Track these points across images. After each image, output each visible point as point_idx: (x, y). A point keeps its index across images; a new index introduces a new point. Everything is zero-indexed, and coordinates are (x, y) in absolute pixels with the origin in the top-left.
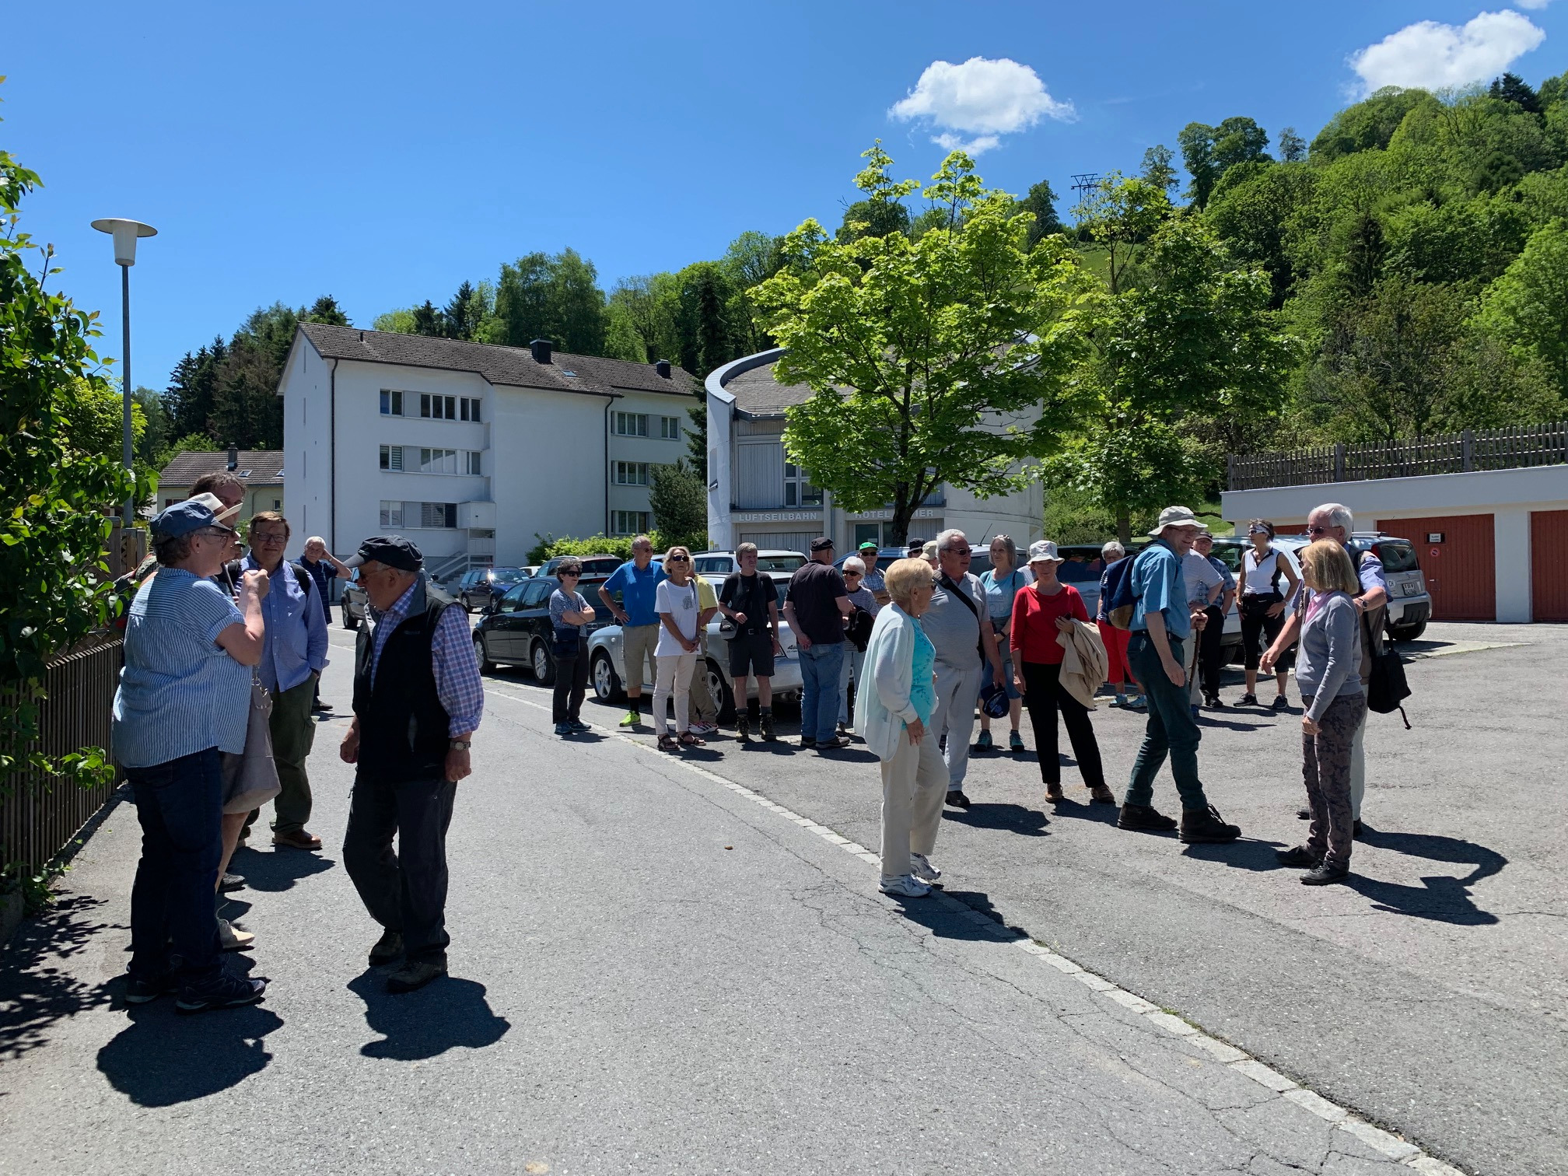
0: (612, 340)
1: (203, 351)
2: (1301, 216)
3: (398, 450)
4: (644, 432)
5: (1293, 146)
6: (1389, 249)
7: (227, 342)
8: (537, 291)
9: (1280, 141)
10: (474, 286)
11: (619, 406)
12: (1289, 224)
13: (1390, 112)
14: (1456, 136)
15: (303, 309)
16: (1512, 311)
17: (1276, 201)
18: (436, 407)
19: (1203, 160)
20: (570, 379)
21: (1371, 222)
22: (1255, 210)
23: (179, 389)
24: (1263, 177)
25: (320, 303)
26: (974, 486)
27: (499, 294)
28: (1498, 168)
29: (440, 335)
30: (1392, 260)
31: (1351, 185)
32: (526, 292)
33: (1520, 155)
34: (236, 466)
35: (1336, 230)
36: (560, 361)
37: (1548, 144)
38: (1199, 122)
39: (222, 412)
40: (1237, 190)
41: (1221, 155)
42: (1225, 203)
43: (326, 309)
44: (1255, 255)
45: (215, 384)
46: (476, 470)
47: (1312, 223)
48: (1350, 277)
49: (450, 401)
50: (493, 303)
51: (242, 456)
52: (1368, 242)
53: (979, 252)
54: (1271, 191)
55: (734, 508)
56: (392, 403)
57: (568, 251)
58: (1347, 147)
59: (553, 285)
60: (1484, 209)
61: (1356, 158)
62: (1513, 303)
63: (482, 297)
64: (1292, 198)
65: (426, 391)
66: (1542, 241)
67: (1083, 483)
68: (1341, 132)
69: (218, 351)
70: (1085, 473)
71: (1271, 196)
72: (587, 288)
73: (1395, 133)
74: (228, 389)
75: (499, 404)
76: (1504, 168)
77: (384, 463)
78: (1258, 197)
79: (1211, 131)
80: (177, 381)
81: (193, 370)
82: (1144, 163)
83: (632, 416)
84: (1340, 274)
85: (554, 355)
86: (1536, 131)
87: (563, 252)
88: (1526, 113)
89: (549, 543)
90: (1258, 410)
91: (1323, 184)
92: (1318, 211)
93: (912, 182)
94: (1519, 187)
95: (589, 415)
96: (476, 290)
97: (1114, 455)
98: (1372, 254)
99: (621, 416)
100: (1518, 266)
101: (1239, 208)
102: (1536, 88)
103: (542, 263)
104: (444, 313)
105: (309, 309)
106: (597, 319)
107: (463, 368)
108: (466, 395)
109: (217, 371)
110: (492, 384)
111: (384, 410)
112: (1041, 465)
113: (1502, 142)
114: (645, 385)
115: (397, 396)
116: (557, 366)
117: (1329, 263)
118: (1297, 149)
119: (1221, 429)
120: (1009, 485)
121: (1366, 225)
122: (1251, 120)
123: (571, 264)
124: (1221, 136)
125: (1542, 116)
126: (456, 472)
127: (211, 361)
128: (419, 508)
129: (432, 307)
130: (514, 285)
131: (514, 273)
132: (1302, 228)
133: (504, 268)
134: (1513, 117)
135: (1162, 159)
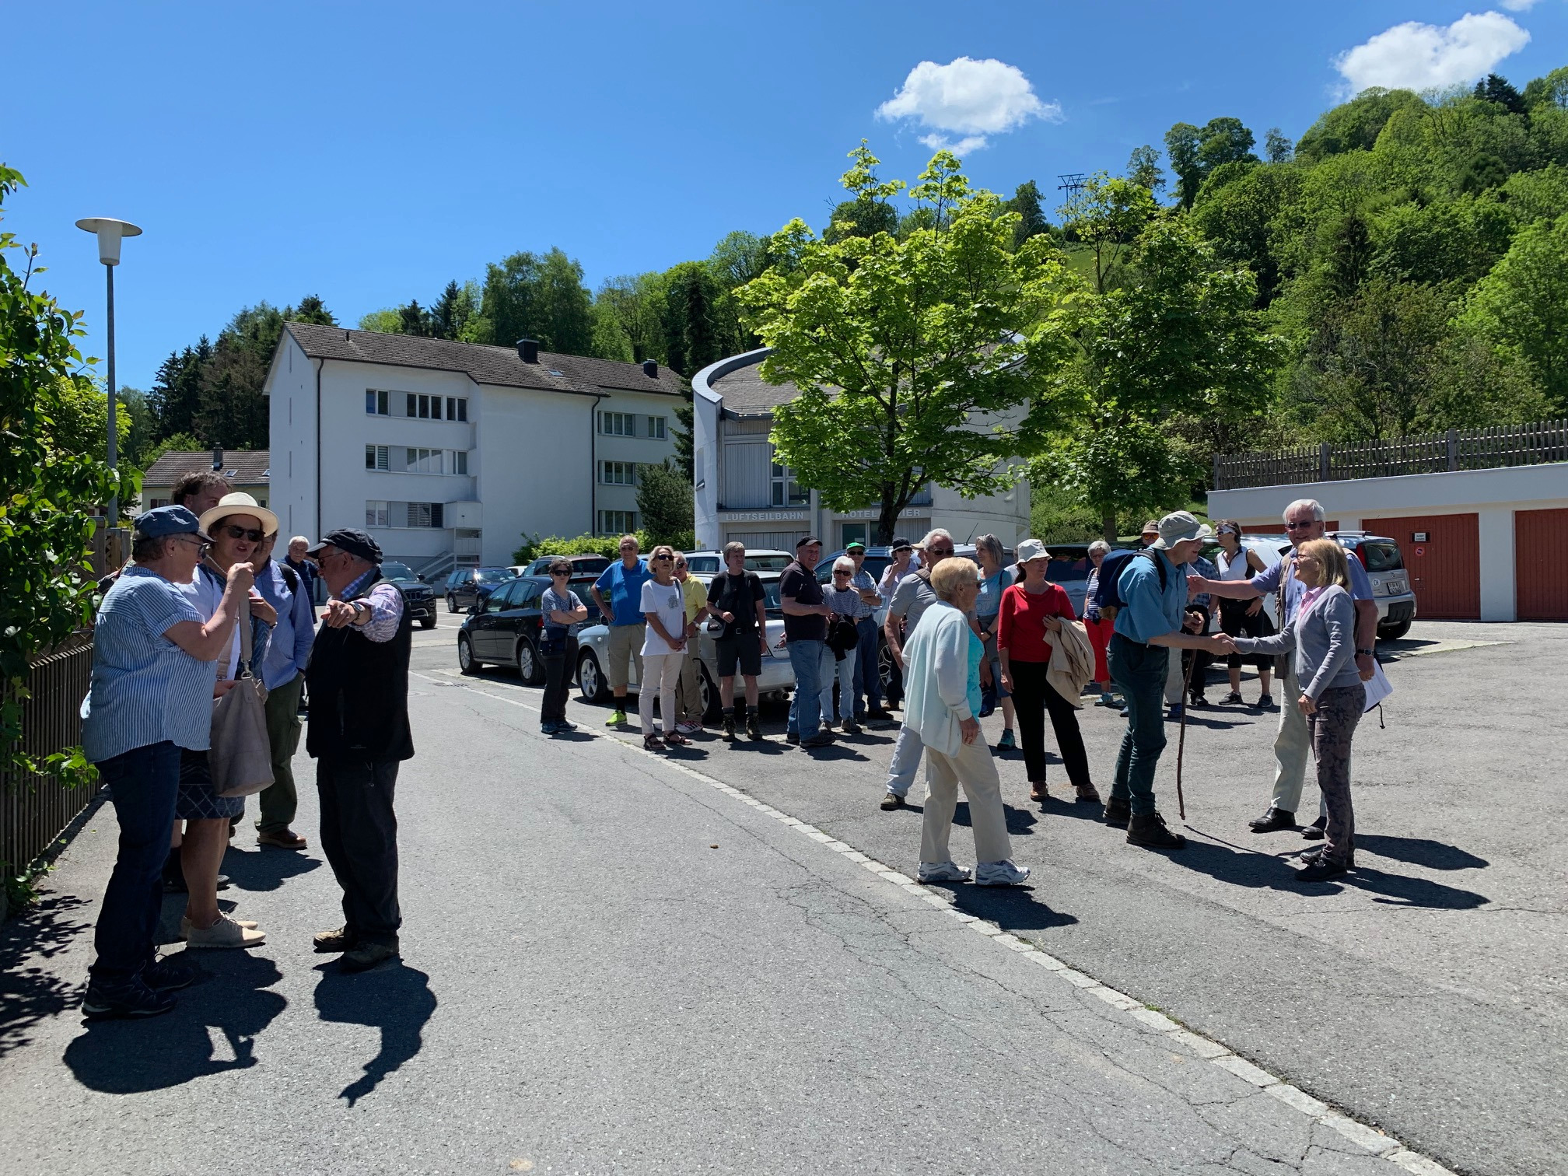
0: (599, 339)
1: (188, 350)
2: (1287, 217)
3: (385, 450)
4: (630, 432)
5: (1279, 146)
6: (1374, 249)
7: (212, 342)
8: (523, 290)
9: (1266, 141)
10: (461, 286)
11: (606, 406)
12: (1275, 224)
13: (1374, 113)
14: (1441, 137)
15: (289, 309)
16: (1497, 311)
17: (1263, 201)
18: (422, 407)
19: (1189, 160)
20: (557, 379)
21: (1356, 222)
22: (1241, 210)
23: (164, 389)
24: (1250, 177)
25: (306, 302)
26: (960, 485)
27: (485, 293)
28: (1483, 168)
29: (426, 335)
30: (1377, 260)
31: (1336, 186)
32: (512, 291)
33: (1504, 156)
34: (221, 465)
35: (1322, 230)
36: (546, 361)
37: (1533, 144)
38: (1186, 122)
39: (208, 413)
40: (1223, 191)
41: (1208, 155)
42: (1211, 203)
43: (312, 309)
44: (1241, 255)
45: (200, 384)
46: (462, 469)
47: (1299, 223)
48: (1336, 277)
49: (437, 401)
50: (479, 302)
51: (227, 456)
52: (1354, 241)
53: (966, 251)
54: (1260, 193)
55: (721, 508)
56: (378, 403)
57: (555, 250)
58: (1332, 147)
59: (540, 285)
60: (1468, 210)
61: (1341, 159)
62: (1498, 303)
63: (468, 297)
64: (1278, 198)
65: (412, 391)
66: (1526, 241)
67: (1070, 482)
68: (1326, 133)
69: (204, 351)
70: (1071, 472)
71: (1257, 197)
72: (574, 288)
73: (1380, 134)
74: (214, 389)
75: (485, 403)
76: (1489, 169)
77: (370, 463)
78: (1244, 197)
79: (1198, 132)
80: (162, 381)
81: (178, 370)
82: (1131, 163)
83: (619, 416)
84: (1326, 274)
85: (540, 355)
86: (1521, 132)
87: (549, 252)
88: (1512, 114)
89: (536, 543)
90: (1244, 409)
91: (1308, 185)
92: (1304, 211)
93: (897, 182)
94: (1506, 187)
95: (576, 415)
96: (463, 290)
97: (1100, 455)
98: (1358, 254)
99: (608, 415)
100: (1503, 266)
101: (1225, 209)
102: (1521, 89)
103: (529, 263)
104: (431, 312)
105: (295, 308)
106: (584, 318)
107: (450, 367)
108: (452, 396)
109: (202, 371)
110: (478, 383)
111: (370, 409)
112: (1027, 465)
113: (1487, 142)
114: (632, 385)
115: (384, 396)
116: (543, 366)
117: (1314, 262)
118: (1283, 150)
119: (1207, 428)
120: (995, 485)
121: (1352, 225)
122: (1237, 120)
123: (558, 263)
124: (1207, 136)
125: (1527, 116)
126: (442, 472)
127: (196, 361)
128: (406, 508)
129: (419, 306)
130: (501, 285)
131: (501, 272)
132: (1288, 228)
133: (490, 267)
134: (1498, 118)
135: (1149, 159)
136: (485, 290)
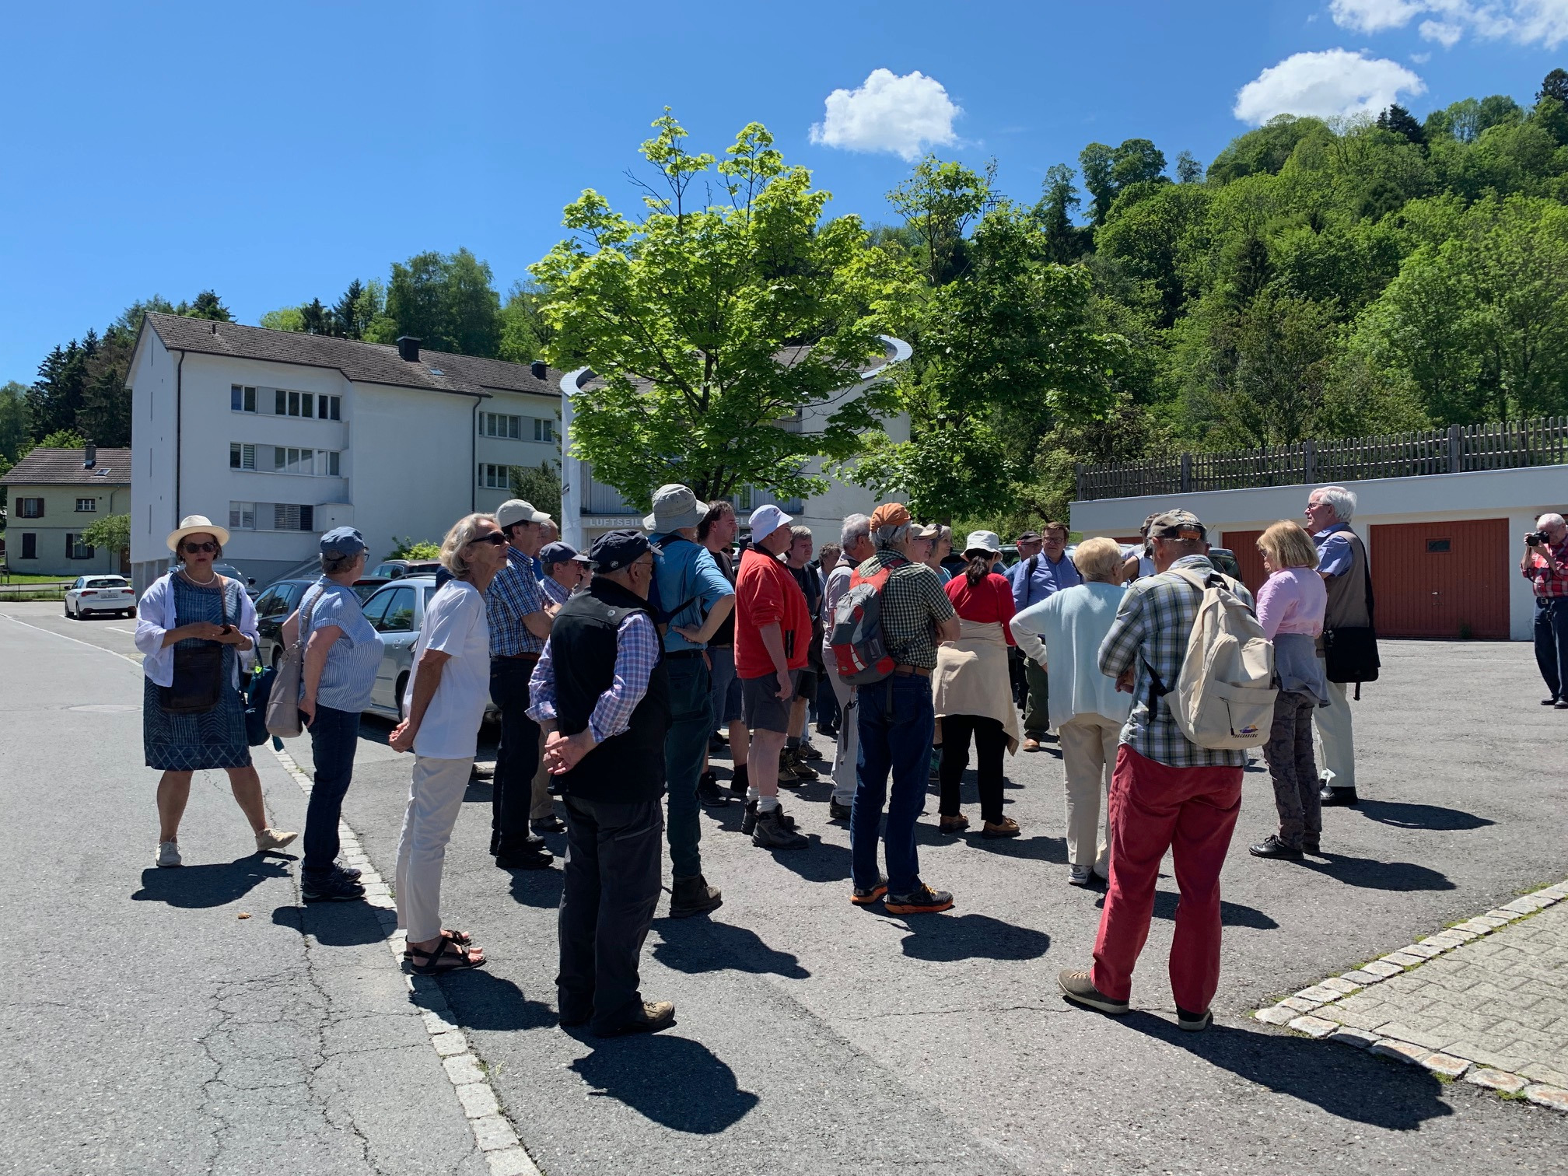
0: (508, 343)
1: (74, 344)
2: (1192, 237)
3: (251, 449)
4: (515, 434)
5: (1190, 169)
6: (1274, 271)
7: (100, 336)
8: (428, 291)
9: (1178, 164)
10: (364, 285)
11: (487, 406)
12: (1181, 244)
13: (1284, 139)
14: (1345, 164)
15: (184, 304)
16: (1386, 334)
17: (1171, 221)
18: (290, 404)
19: (1103, 180)
20: (439, 379)
21: (1257, 243)
22: (1150, 229)
23: (47, 384)
24: (1158, 198)
25: (201, 298)
27: (389, 293)
28: (1381, 195)
29: (328, 334)
30: (1276, 282)
31: (1240, 209)
32: (418, 291)
33: (1404, 185)
34: (94, 464)
35: (1224, 251)
36: (428, 359)
37: (1431, 174)
38: (1100, 143)
39: (92, 409)
40: (1134, 209)
41: (1120, 176)
42: (1121, 222)
43: (208, 306)
44: (1148, 275)
45: (84, 380)
46: (335, 470)
47: (1205, 244)
48: (1237, 297)
49: (308, 398)
50: (383, 303)
51: (100, 454)
52: (1254, 263)
54: (1166, 211)
55: (584, 512)
56: (245, 400)
57: (463, 251)
58: (1241, 171)
59: (446, 286)
60: (1363, 234)
61: (1246, 181)
62: (1388, 326)
63: (371, 296)
64: (1185, 219)
65: (281, 387)
66: (1414, 266)
68: (1236, 158)
69: (91, 345)
71: (1165, 216)
72: (482, 289)
73: (1287, 161)
74: (98, 385)
75: (359, 402)
76: (1387, 195)
77: (235, 462)
78: (1153, 217)
79: (1111, 152)
80: (45, 376)
81: (62, 364)
82: (1046, 181)
83: (503, 417)
84: (1228, 294)
85: (422, 353)
86: (1419, 162)
87: (457, 252)
88: (1411, 144)
89: (407, 548)
91: (1215, 205)
92: (1208, 232)
94: (1403, 213)
95: (456, 416)
96: (366, 289)
98: (1258, 275)
99: (492, 417)
100: (1392, 290)
101: (1134, 227)
102: (1422, 121)
103: (435, 262)
104: (333, 311)
105: (190, 304)
106: (492, 321)
107: (322, 364)
108: (324, 392)
109: (88, 367)
110: (351, 381)
111: (235, 406)
113: (1388, 171)
114: (517, 386)
115: (251, 393)
116: (425, 364)
117: (1218, 284)
118: (1194, 173)
119: (1092, 441)
121: (1253, 246)
122: (1149, 142)
123: (465, 263)
124: (1121, 157)
125: (1426, 147)
126: (312, 473)
127: (82, 355)
128: (272, 510)
129: (321, 305)
130: (406, 285)
131: (406, 273)
132: (1195, 249)
133: (395, 266)
134: (1398, 148)
135: (1063, 178)
136: (388, 289)
